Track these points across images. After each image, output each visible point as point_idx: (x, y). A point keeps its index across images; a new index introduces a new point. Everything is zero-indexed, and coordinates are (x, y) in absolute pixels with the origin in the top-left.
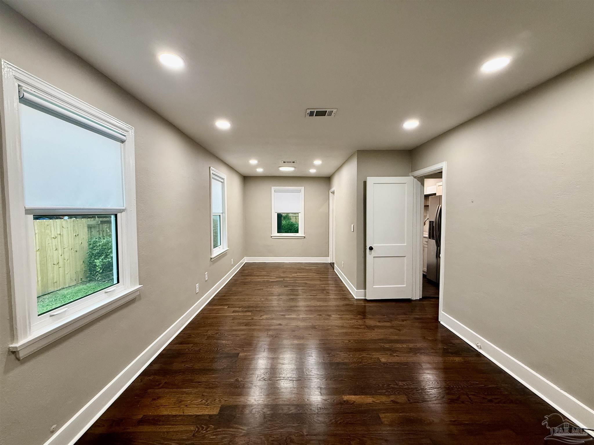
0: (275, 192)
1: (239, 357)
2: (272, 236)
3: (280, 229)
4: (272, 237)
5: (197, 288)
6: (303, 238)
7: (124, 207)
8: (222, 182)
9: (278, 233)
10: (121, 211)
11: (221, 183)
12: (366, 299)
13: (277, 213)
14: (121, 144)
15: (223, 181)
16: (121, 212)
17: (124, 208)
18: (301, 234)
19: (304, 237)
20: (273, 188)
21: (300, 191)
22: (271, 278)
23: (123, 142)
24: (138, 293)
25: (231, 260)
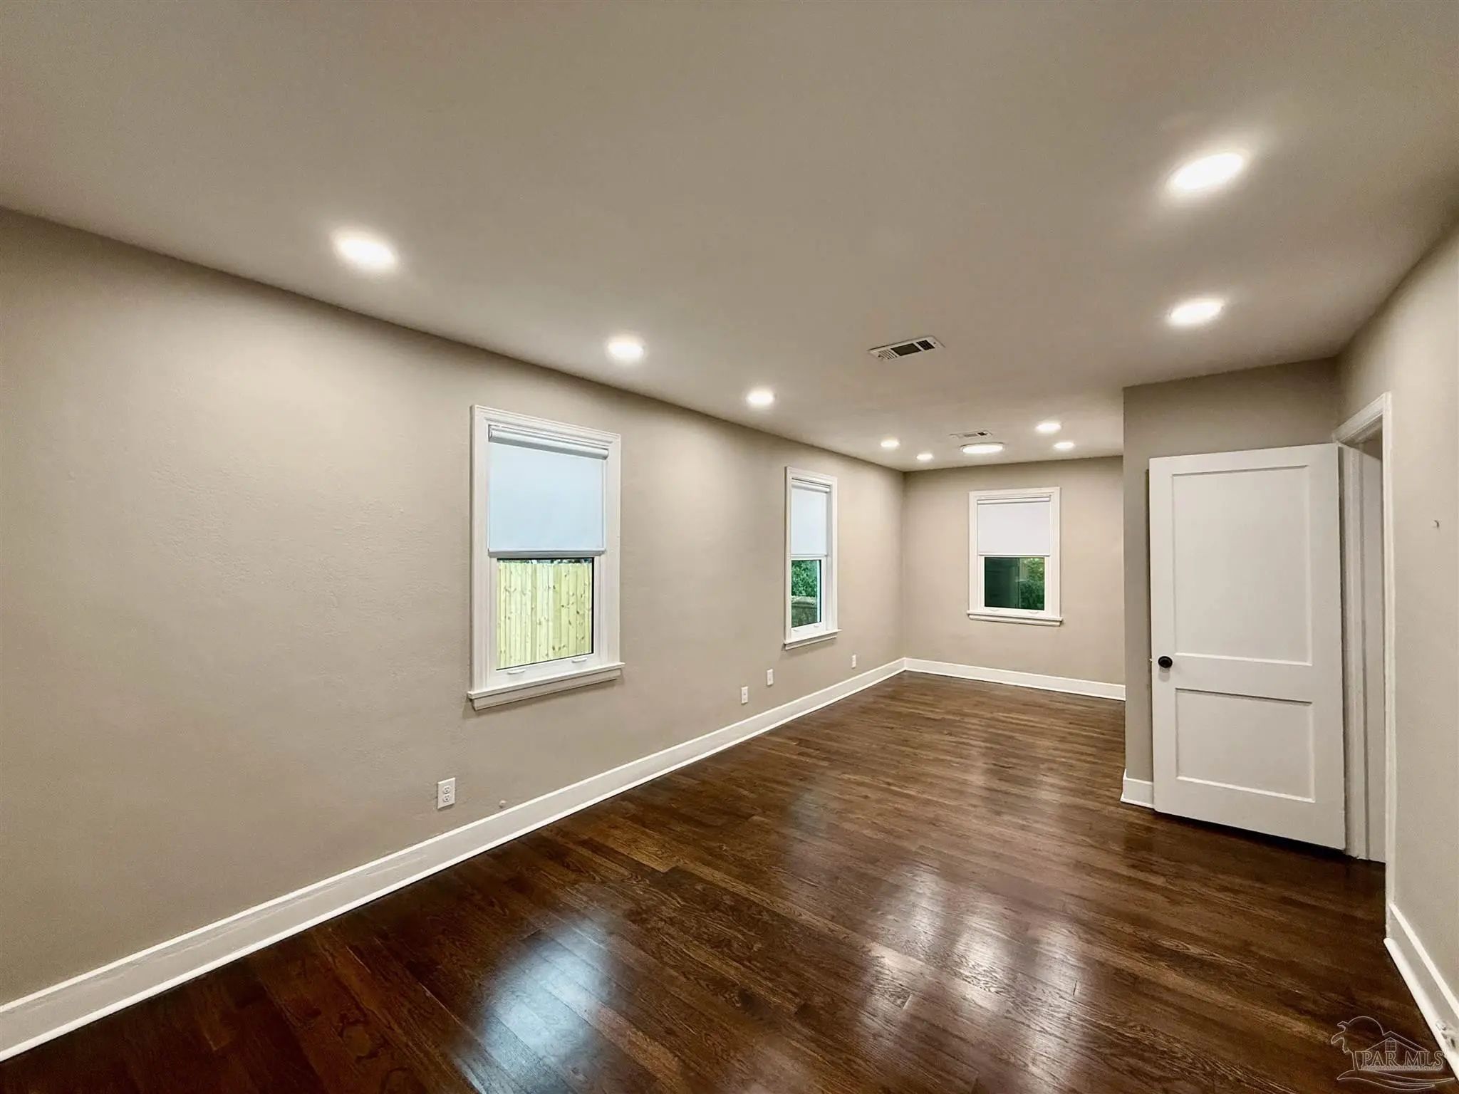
0: (978, 504)
1: (750, 820)
2: (969, 612)
3: (993, 598)
4: (971, 616)
5: (745, 695)
6: (1058, 624)
7: (603, 547)
8: (826, 492)
9: (986, 606)
10: (600, 553)
11: (825, 494)
12: (1153, 809)
13: (983, 557)
14: (602, 462)
15: (828, 490)
16: (600, 555)
17: (603, 549)
18: (1050, 611)
19: (1061, 622)
20: (974, 496)
21: (1048, 499)
22: (932, 711)
23: (605, 458)
24: (618, 673)
25: (851, 659)
